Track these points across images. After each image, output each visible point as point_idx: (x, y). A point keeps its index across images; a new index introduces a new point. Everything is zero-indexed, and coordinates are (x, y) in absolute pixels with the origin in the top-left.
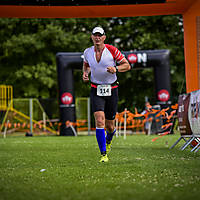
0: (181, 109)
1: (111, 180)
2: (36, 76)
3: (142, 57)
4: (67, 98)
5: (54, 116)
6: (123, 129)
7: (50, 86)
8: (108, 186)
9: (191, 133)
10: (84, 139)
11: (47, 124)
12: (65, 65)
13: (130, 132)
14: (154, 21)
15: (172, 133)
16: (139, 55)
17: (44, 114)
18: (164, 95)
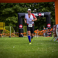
0: (54, 29)
1: (34, 50)
2: (12, 20)
3: (43, 14)
4: (21, 26)
5: (17, 31)
6: (37, 35)
7: (16, 23)
8: (33, 52)
9: (57, 36)
10: (26, 38)
11: (15, 34)
12: (20, 17)
13: (39, 36)
14: (46, 4)
15: (51, 36)
16: (42, 14)
17: (14, 31)
18: (49, 25)
